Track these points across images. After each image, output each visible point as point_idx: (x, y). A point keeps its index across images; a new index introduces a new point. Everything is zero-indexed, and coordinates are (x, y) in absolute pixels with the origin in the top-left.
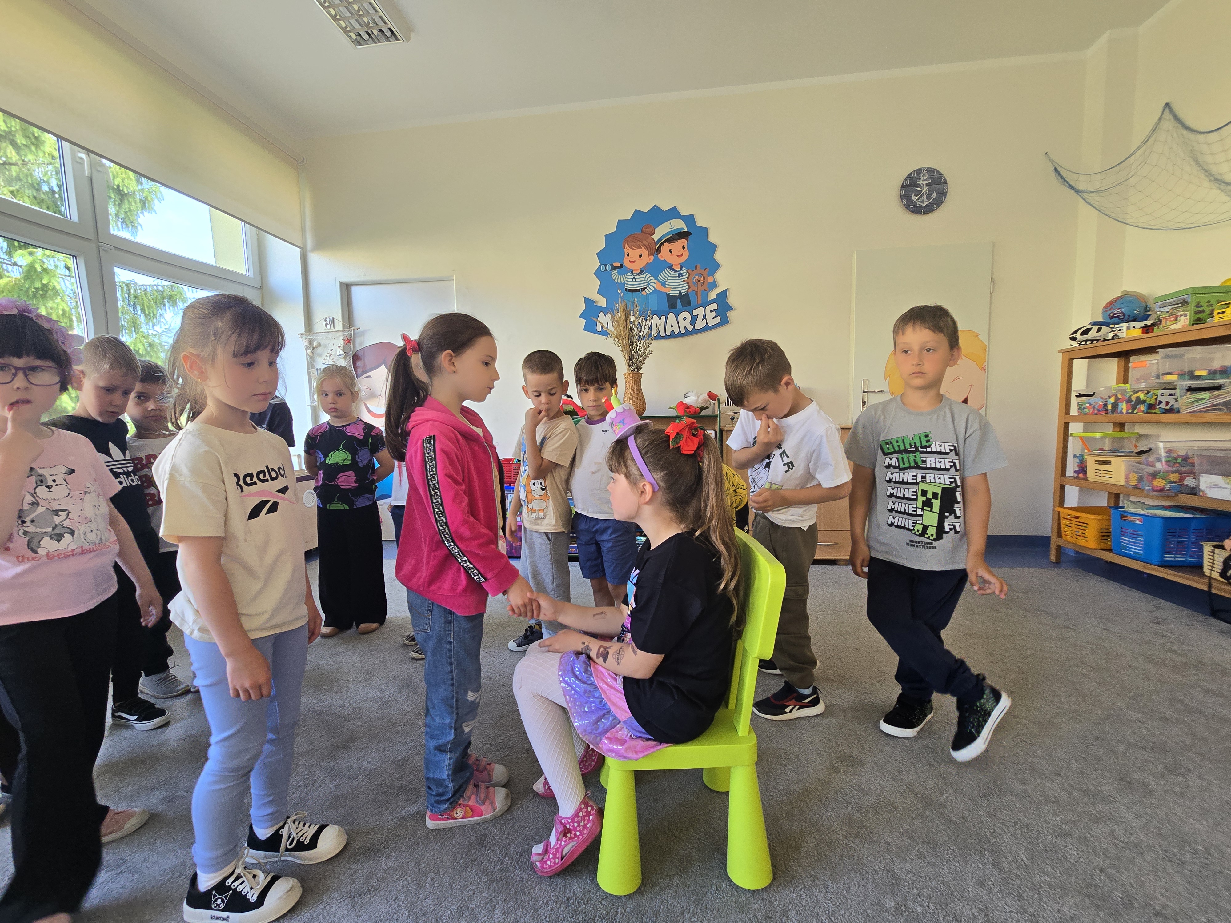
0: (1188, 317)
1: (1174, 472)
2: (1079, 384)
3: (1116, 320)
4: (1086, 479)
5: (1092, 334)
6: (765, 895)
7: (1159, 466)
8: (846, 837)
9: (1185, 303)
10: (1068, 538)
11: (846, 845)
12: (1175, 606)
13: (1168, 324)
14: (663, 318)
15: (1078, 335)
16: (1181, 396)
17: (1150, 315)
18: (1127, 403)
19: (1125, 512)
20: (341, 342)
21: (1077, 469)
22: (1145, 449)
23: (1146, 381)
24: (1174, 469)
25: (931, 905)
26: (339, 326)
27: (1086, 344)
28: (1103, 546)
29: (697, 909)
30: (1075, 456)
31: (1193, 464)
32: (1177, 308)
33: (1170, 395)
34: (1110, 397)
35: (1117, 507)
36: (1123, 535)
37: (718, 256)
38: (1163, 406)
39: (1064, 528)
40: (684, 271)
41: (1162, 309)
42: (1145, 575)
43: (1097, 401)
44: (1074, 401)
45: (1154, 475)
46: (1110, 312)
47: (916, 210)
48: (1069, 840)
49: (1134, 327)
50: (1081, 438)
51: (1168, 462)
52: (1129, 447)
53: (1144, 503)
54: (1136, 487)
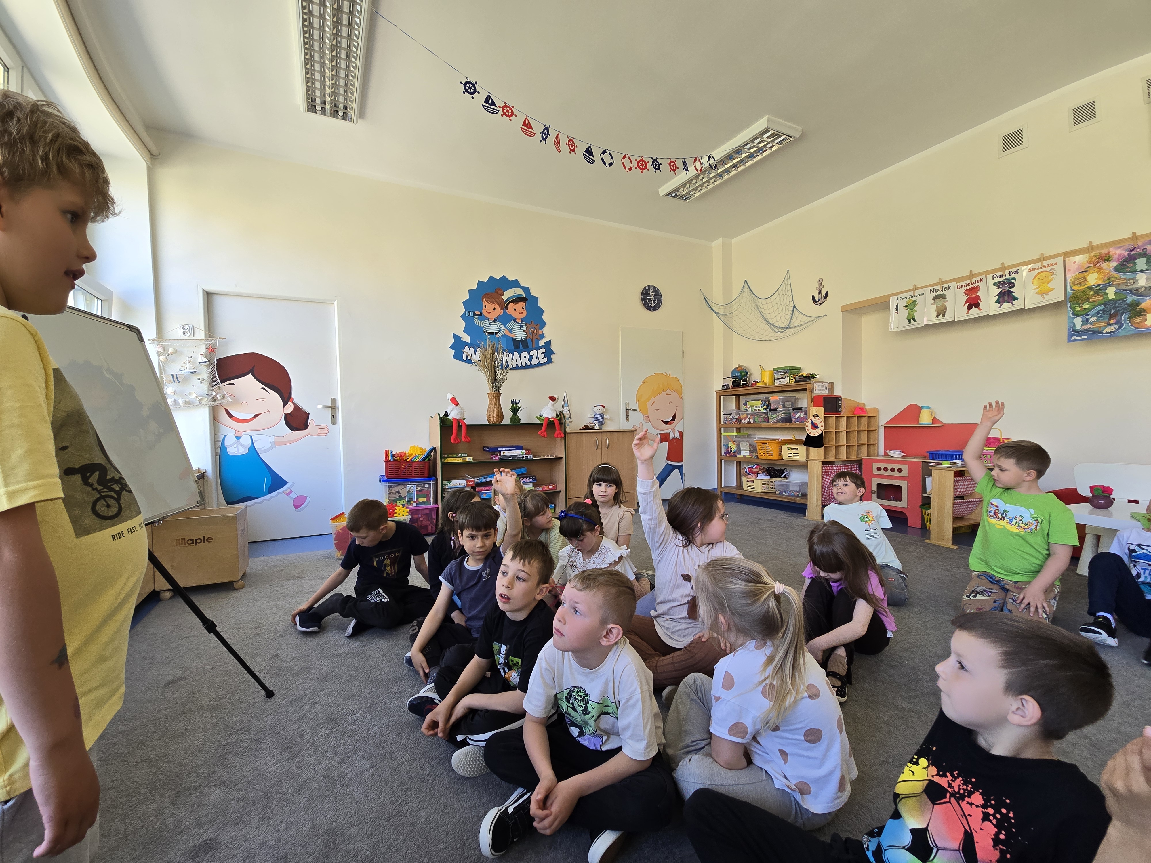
2: (723, 409)
10: (724, 486)
14: (511, 354)
26: (201, 335)
30: (724, 445)
37: (545, 317)
39: (722, 483)
40: (523, 324)
43: (730, 418)
44: (723, 417)
47: (649, 308)
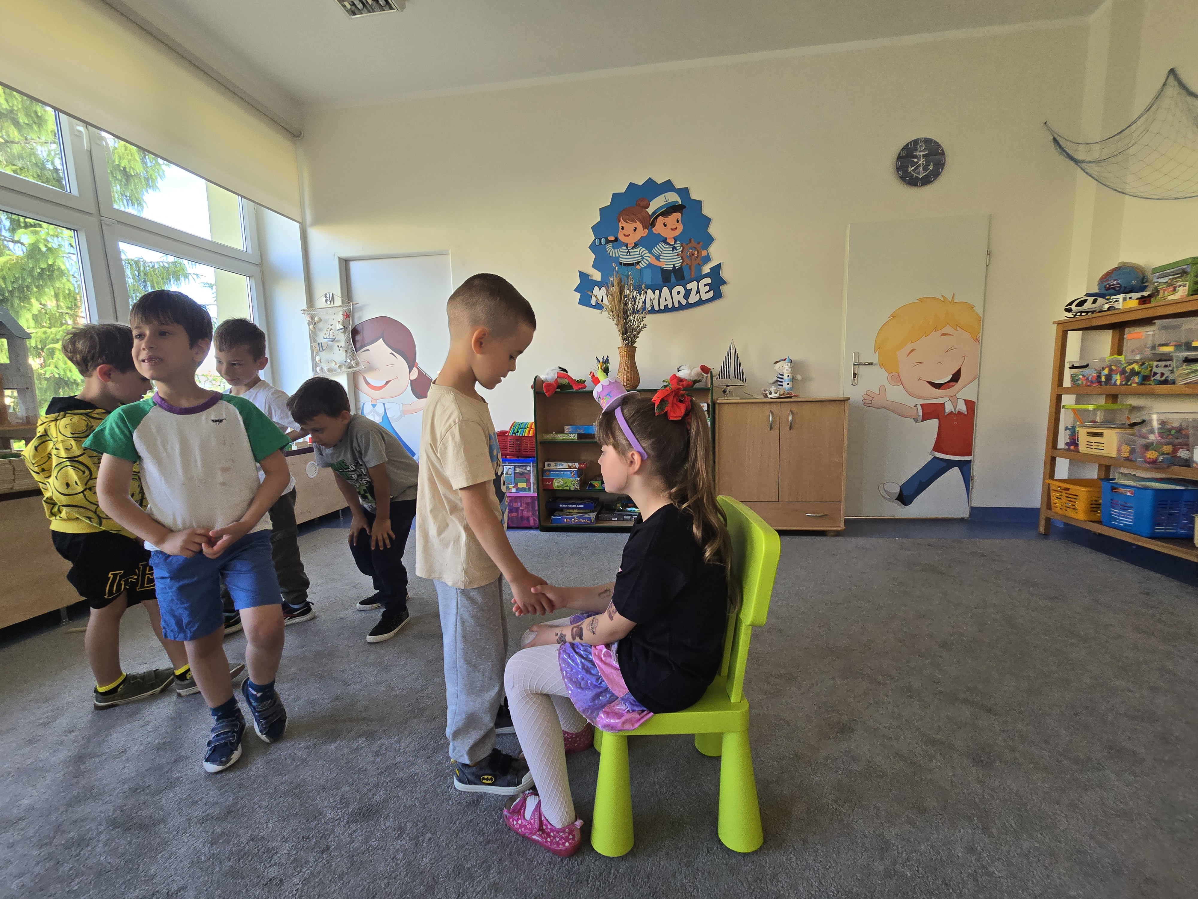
0: (1187, 288)
1: (1168, 444)
2: (1072, 355)
3: (1112, 291)
4: (1078, 451)
5: (1088, 306)
6: (756, 858)
7: (1152, 437)
8: (836, 802)
9: (1184, 273)
10: (1058, 510)
11: (836, 809)
12: (1163, 578)
13: (1166, 295)
14: (657, 292)
15: (1073, 307)
16: (1177, 368)
17: (1148, 286)
18: (1121, 375)
19: (1116, 483)
20: (340, 317)
21: (1068, 441)
22: (1138, 420)
23: (1141, 353)
24: (1168, 440)
25: (920, 869)
26: (338, 302)
27: (1081, 315)
28: (1093, 517)
29: (688, 871)
30: (1066, 428)
31: (1187, 436)
32: (1176, 278)
33: (1166, 366)
34: (1104, 369)
35: (1107, 479)
36: (1114, 507)
37: (712, 229)
38: (1158, 377)
39: (1054, 500)
40: (678, 245)
41: (1160, 280)
42: (1134, 547)
43: (1091, 373)
44: (1068, 373)
45: (1147, 447)
46: (1107, 283)
47: (911, 181)
48: (1057, 807)
49: (1130, 298)
50: (1074, 410)
51: (1161, 434)
52: (1122, 419)
53: (1135, 475)
54: (1127, 459)
